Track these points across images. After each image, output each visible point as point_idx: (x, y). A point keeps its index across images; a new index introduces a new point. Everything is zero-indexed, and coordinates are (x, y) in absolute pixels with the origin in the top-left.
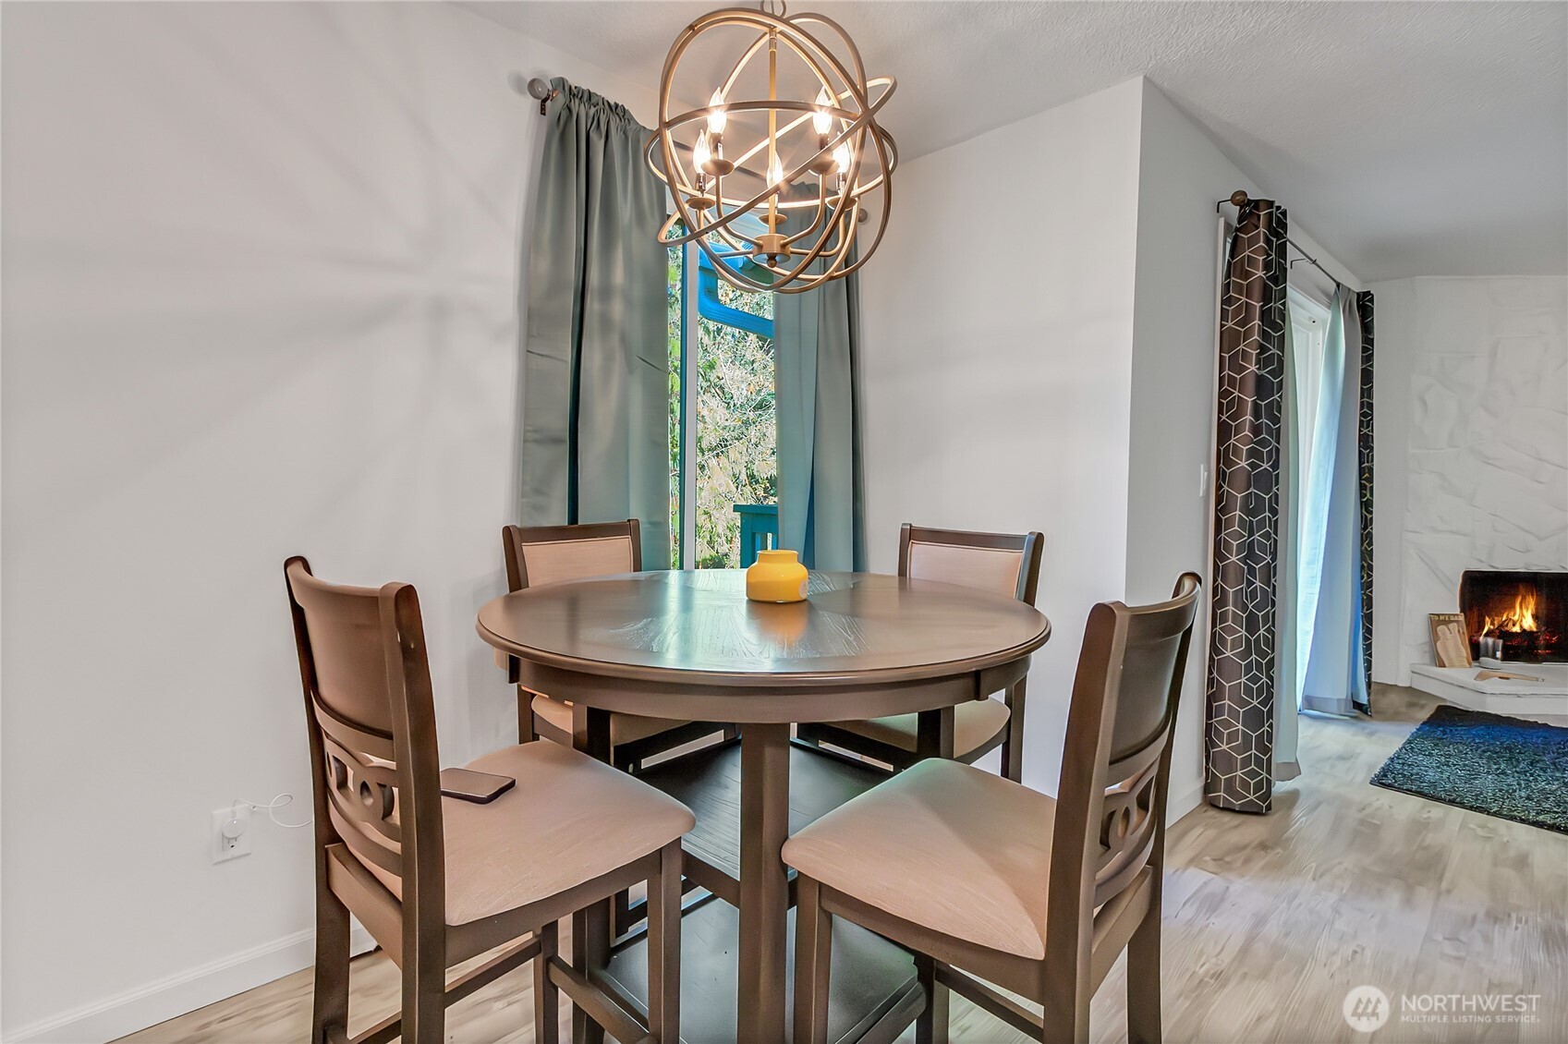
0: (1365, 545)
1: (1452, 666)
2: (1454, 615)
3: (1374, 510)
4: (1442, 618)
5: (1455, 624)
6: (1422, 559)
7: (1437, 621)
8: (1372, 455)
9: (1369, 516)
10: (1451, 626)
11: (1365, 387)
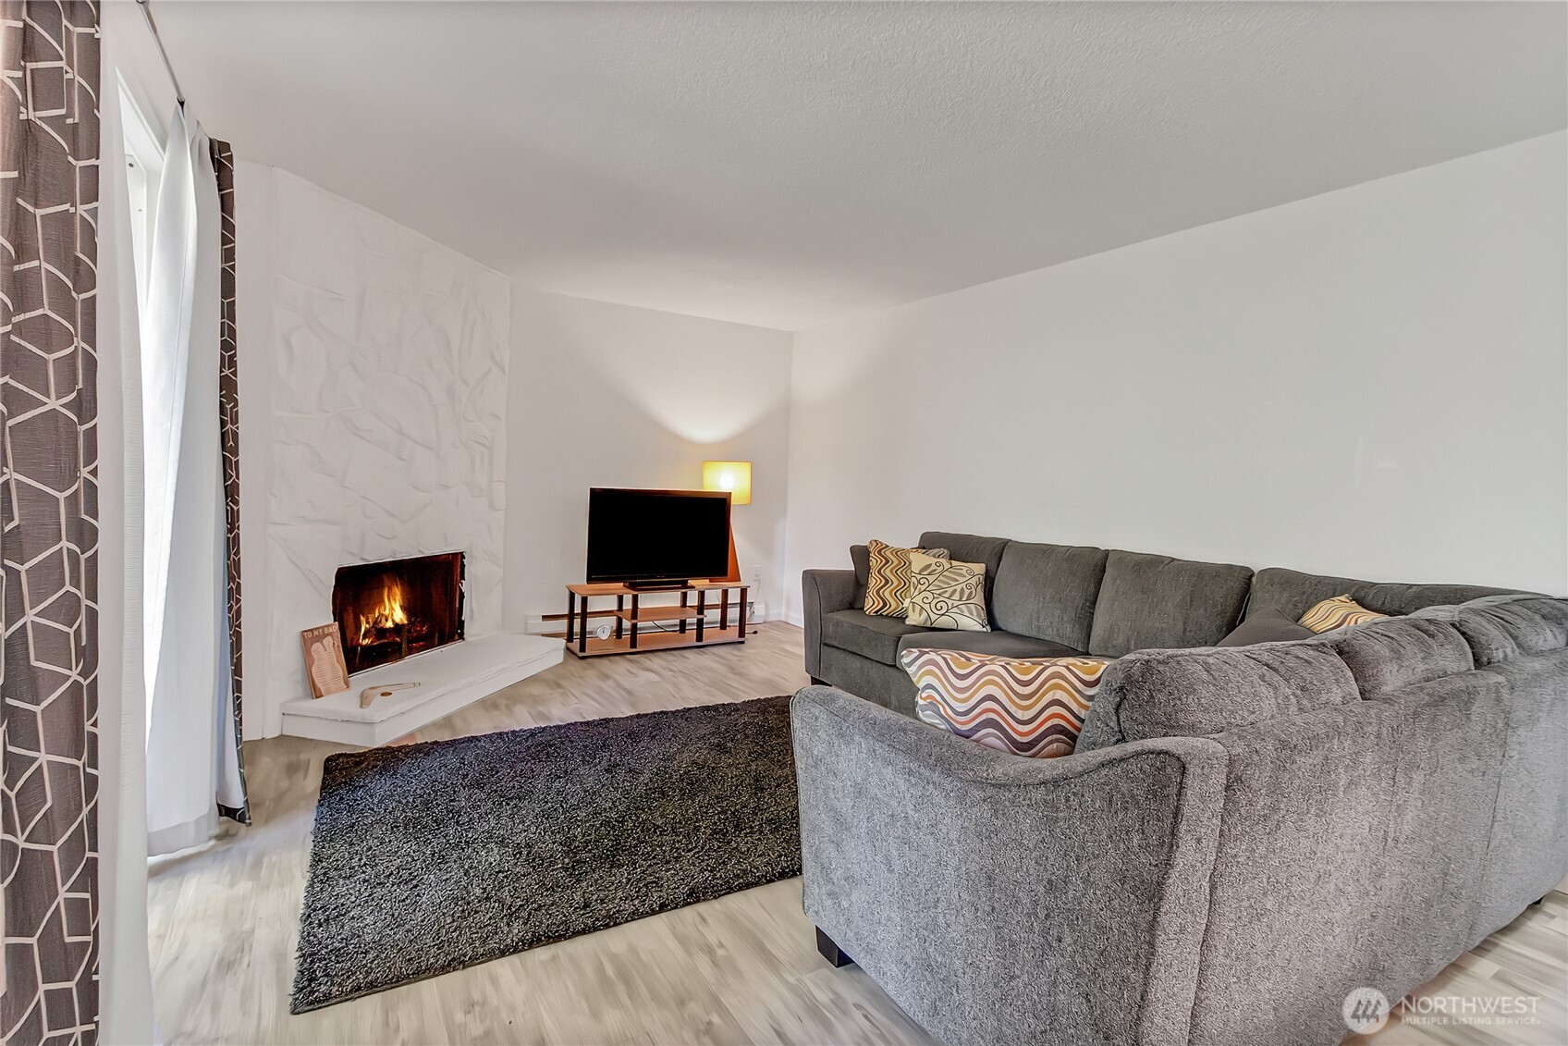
0: (232, 556)
1: (330, 692)
2: (327, 626)
3: (242, 498)
4: (316, 633)
5: (329, 637)
6: (292, 562)
7: (310, 638)
8: (237, 411)
9: (235, 508)
10: (325, 641)
11: (225, 302)
